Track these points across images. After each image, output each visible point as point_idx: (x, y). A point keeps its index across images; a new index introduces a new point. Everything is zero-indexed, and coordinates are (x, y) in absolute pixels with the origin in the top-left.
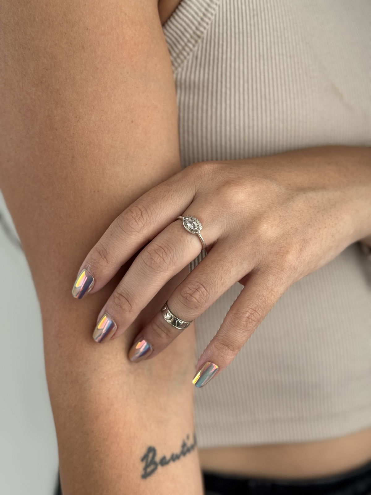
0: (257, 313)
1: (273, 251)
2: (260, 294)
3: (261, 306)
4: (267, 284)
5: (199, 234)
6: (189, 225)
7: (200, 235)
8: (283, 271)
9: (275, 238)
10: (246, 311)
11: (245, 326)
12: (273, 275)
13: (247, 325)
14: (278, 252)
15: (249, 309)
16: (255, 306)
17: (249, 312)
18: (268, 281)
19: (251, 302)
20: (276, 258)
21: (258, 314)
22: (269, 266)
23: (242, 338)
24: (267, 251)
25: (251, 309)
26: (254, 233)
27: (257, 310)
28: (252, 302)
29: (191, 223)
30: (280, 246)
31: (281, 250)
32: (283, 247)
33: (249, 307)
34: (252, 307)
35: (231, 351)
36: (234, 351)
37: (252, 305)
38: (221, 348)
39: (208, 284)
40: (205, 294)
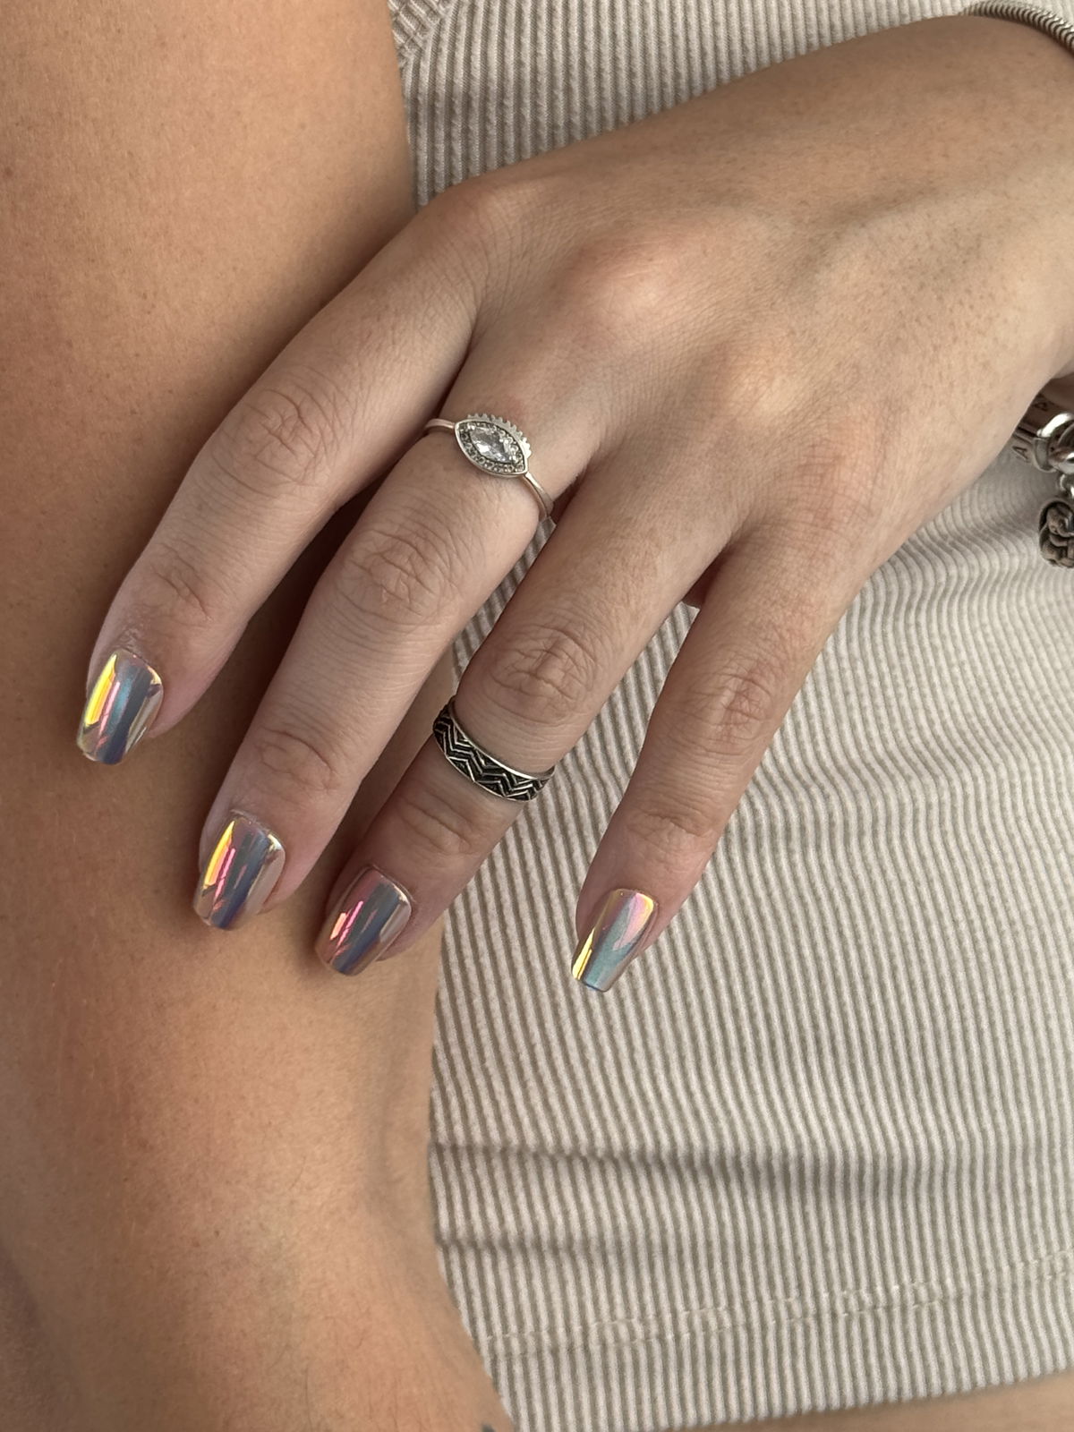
2: (759, 620)
3: (769, 664)
4: (782, 583)
5: (525, 473)
6: (482, 448)
7: (528, 474)
10: (720, 685)
11: (725, 738)
13: (729, 736)
14: (805, 466)
17: (729, 689)
18: (785, 570)
19: (732, 654)
22: (779, 520)
23: (718, 781)
28: (736, 653)
29: (488, 439)
30: (811, 443)
31: (814, 457)
33: (729, 671)
34: (737, 670)
35: (691, 837)
36: (699, 836)
37: (740, 665)
38: (654, 831)
39: (585, 626)
40: (582, 663)
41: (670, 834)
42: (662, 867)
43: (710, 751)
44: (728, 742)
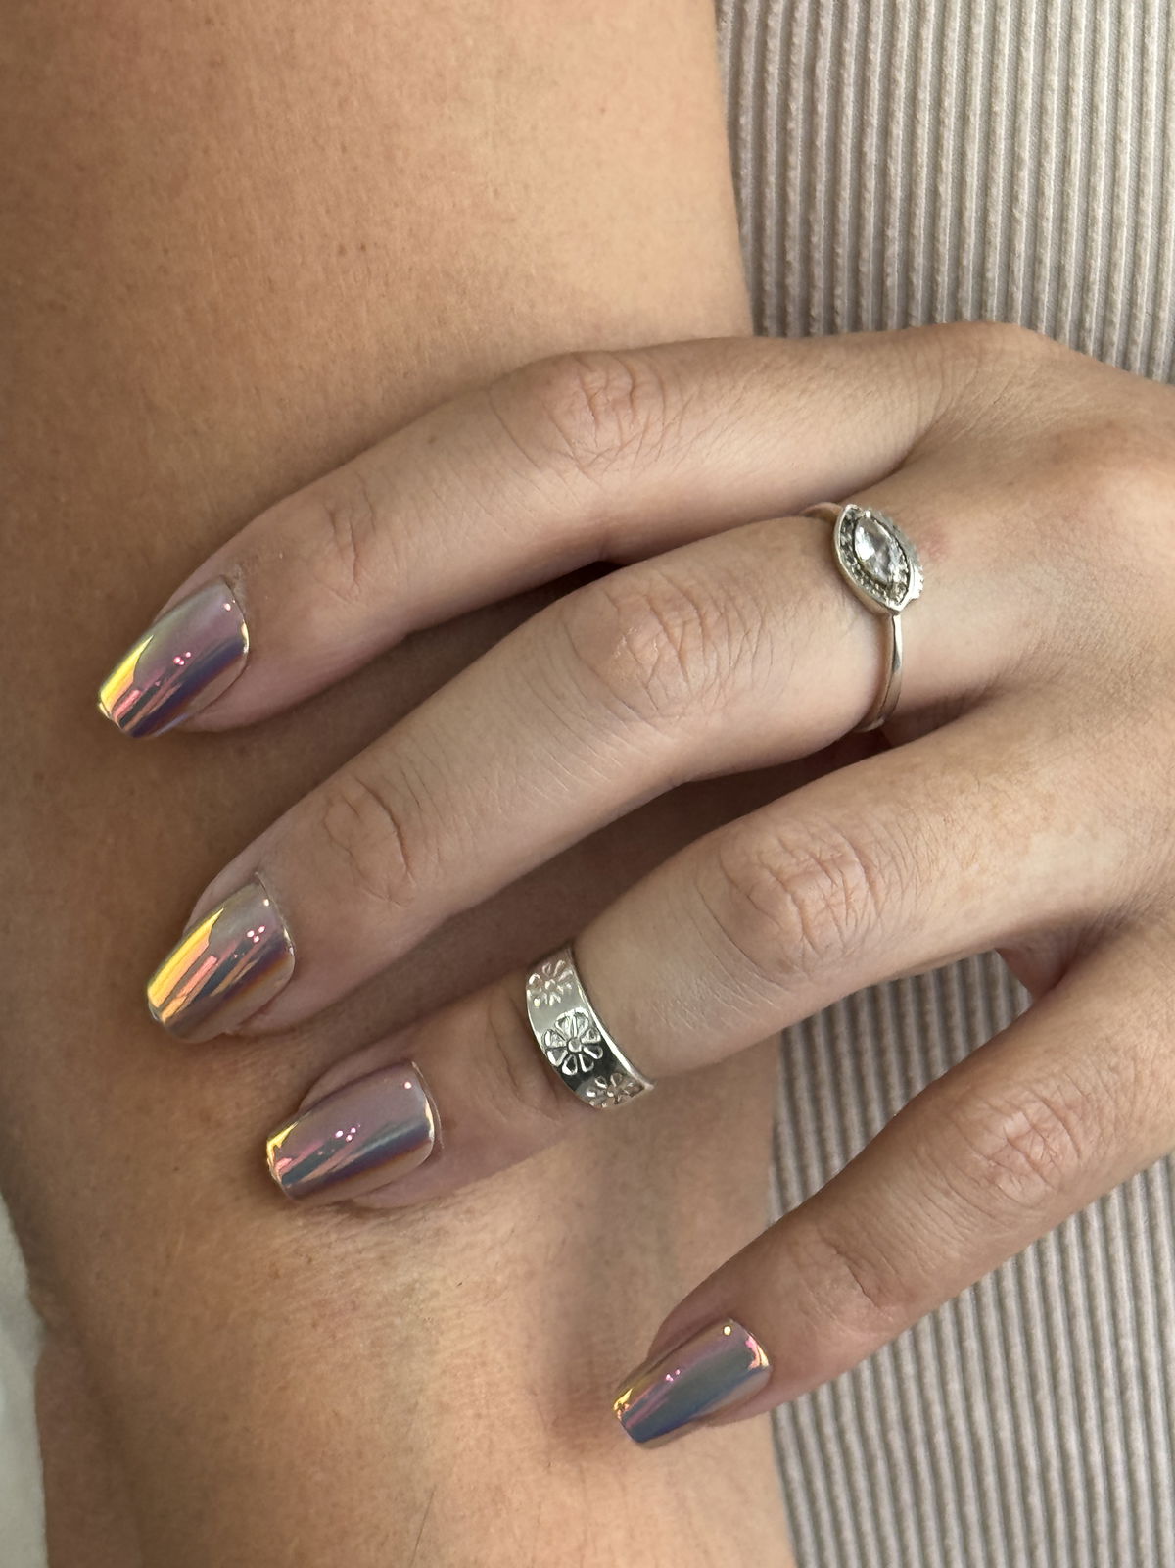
0: (1067, 1138)
3: (1100, 1110)
5: (895, 613)
6: (864, 549)
7: (897, 619)
10: (1016, 1102)
13: (993, 1182)
15: (1032, 1097)
16: (1071, 1093)
17: (1026, 1115)
19: (1056, 1068)
21: (1070, 1145)
25: (1045, 1101)
27: (1073, 1119)
28: (1065, 1068)
29: (877, 541)
33: (1039, 1089)
34: (1053, 1094)
35: (865, 1301)
36: (877, 1306)
37: (1059, 1087)
38: (817, 1264)
39: (893, 858)
40: (858, 906)
41: (837, 1281)
44: (986, 1189)
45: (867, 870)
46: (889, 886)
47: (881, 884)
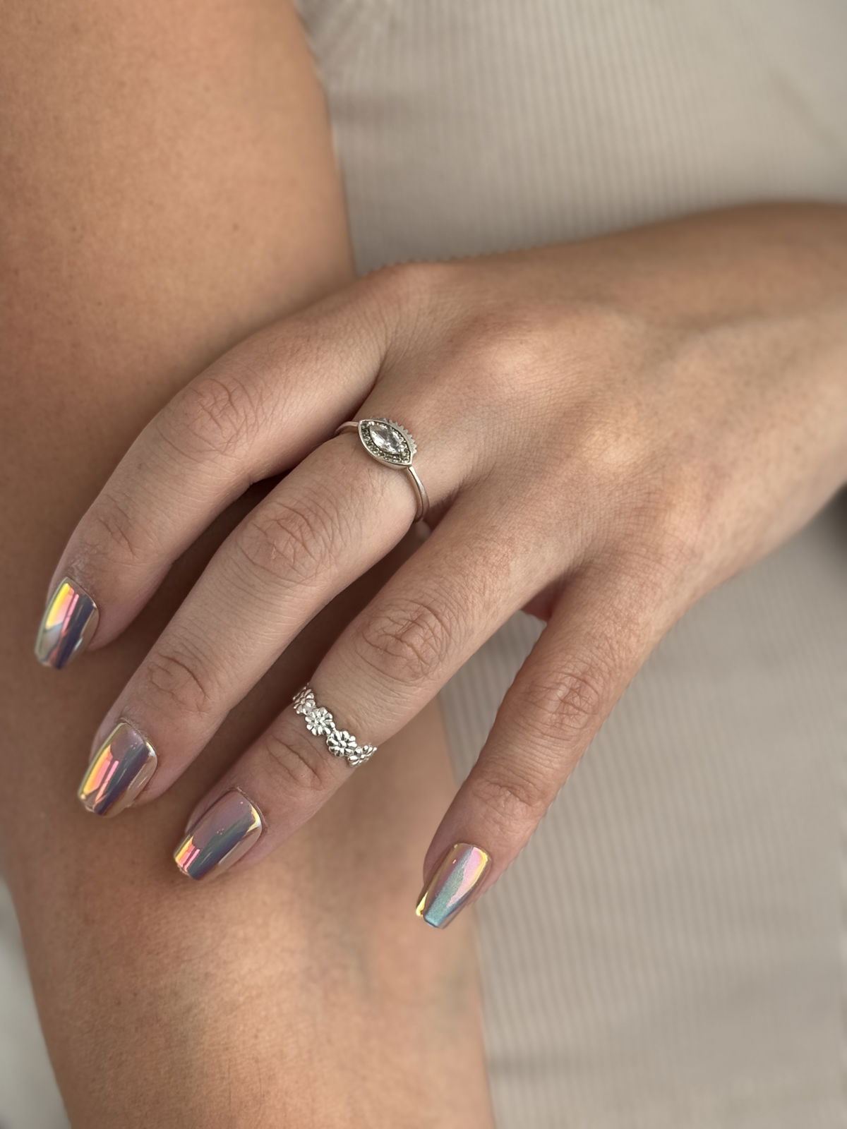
0: (590, 689)
1: (627, 505)
2: (594, 631)
4: (616, 603)
5: (409, 466)
7: (412, 468)
8: (659, 561)
9: (629, 466)
10: (558, 681)
11: (558, 725)
12: (632, 577)
13: (562, 724)
14: (641, 508)
15: (564, 676)
16: (582, 666)
18: (618, 592)
20: (638, 524)
21: (593, 691)
22: (617, 550)
23: (549, 760)
24: (609, 506)
25: (571, 675)
26: (568, 456)
27: (588, 678)
28: (574, 657)
29: (383, 434)
30: (647, 491)
31: (649, 502)
32: (655, 493)
33: (565, 670)
34: (573, 670)
35: (523, 805)
36: (530, 805)
37: (575, 666)
38: (494, 797)
39: (446, 605)
40: (439, 635)
41: (507, 800)
42: (497, 828)
43: (545, 734)
44: (560, 728)
45: (436, 615)
46: (450, 619)
47: (445, 620)
